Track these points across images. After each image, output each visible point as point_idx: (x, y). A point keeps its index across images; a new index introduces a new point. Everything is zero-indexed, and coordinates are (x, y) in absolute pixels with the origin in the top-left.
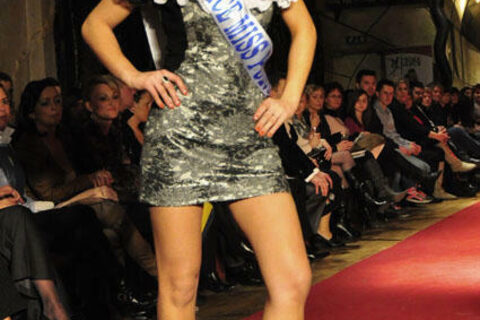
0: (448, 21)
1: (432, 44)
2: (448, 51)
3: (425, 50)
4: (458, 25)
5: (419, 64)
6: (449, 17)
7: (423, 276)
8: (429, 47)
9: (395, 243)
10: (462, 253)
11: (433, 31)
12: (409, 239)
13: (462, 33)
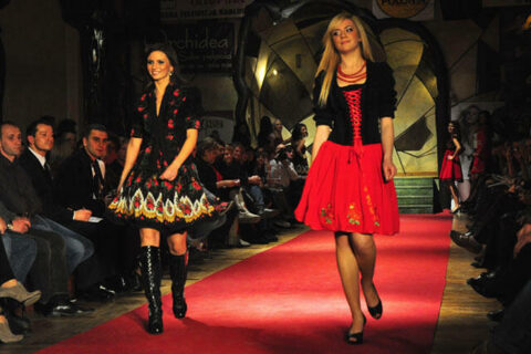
0: (248, 89)
1: (234, 109)
2: (248, 116)
3: (227, 114)
4: (258, 94)
5: (222, 126)
6: (249, 85)
7: (217, 311)
8: (232, 112)
9: (194, 282)
10: (254, 291)
11: (235, 97)
12: (207, 278)
13: (260, 101)
